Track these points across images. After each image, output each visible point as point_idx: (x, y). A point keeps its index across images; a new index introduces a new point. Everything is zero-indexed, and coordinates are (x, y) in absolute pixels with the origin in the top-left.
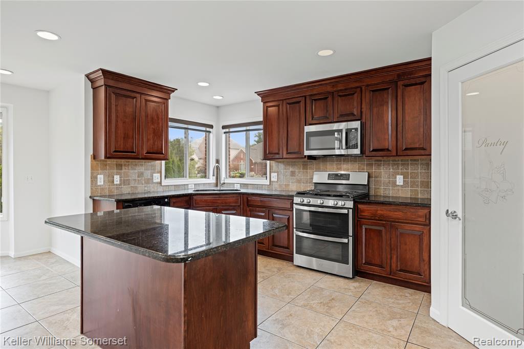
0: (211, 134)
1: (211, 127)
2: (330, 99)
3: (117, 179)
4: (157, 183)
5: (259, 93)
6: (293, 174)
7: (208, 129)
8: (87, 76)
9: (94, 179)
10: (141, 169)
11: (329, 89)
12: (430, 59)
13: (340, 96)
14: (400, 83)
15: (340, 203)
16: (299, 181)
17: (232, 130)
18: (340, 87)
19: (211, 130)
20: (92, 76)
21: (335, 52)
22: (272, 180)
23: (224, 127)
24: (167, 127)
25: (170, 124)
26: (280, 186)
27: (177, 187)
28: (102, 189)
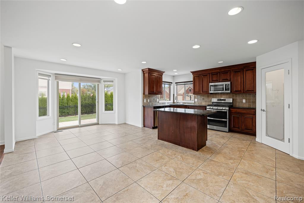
0: (171, 86)
1: (172, 83)
2: (219, 74)
3: (149, 100)
4: (158, 102)
5: (191, 72)
6: (203, 99)
7: (170, 84)
8: (142, 70)
9: (143, 100)
10: (154, 97)
11: (218, 71)
12: (256, 62)
13: (223, 73)
14: (244, 69)
15: (224, 108)
16: (206, 102)
17: (178, 84)
18: (223, 70)
19: (171, 84)
20: (143, 70)
21: (224, 62)
22: (195, 101)
23: (176, 83)
24: (162, 84)
25: (163, 83)
26: (199, 103)
27: (163, 103)
28: (145, 103)
